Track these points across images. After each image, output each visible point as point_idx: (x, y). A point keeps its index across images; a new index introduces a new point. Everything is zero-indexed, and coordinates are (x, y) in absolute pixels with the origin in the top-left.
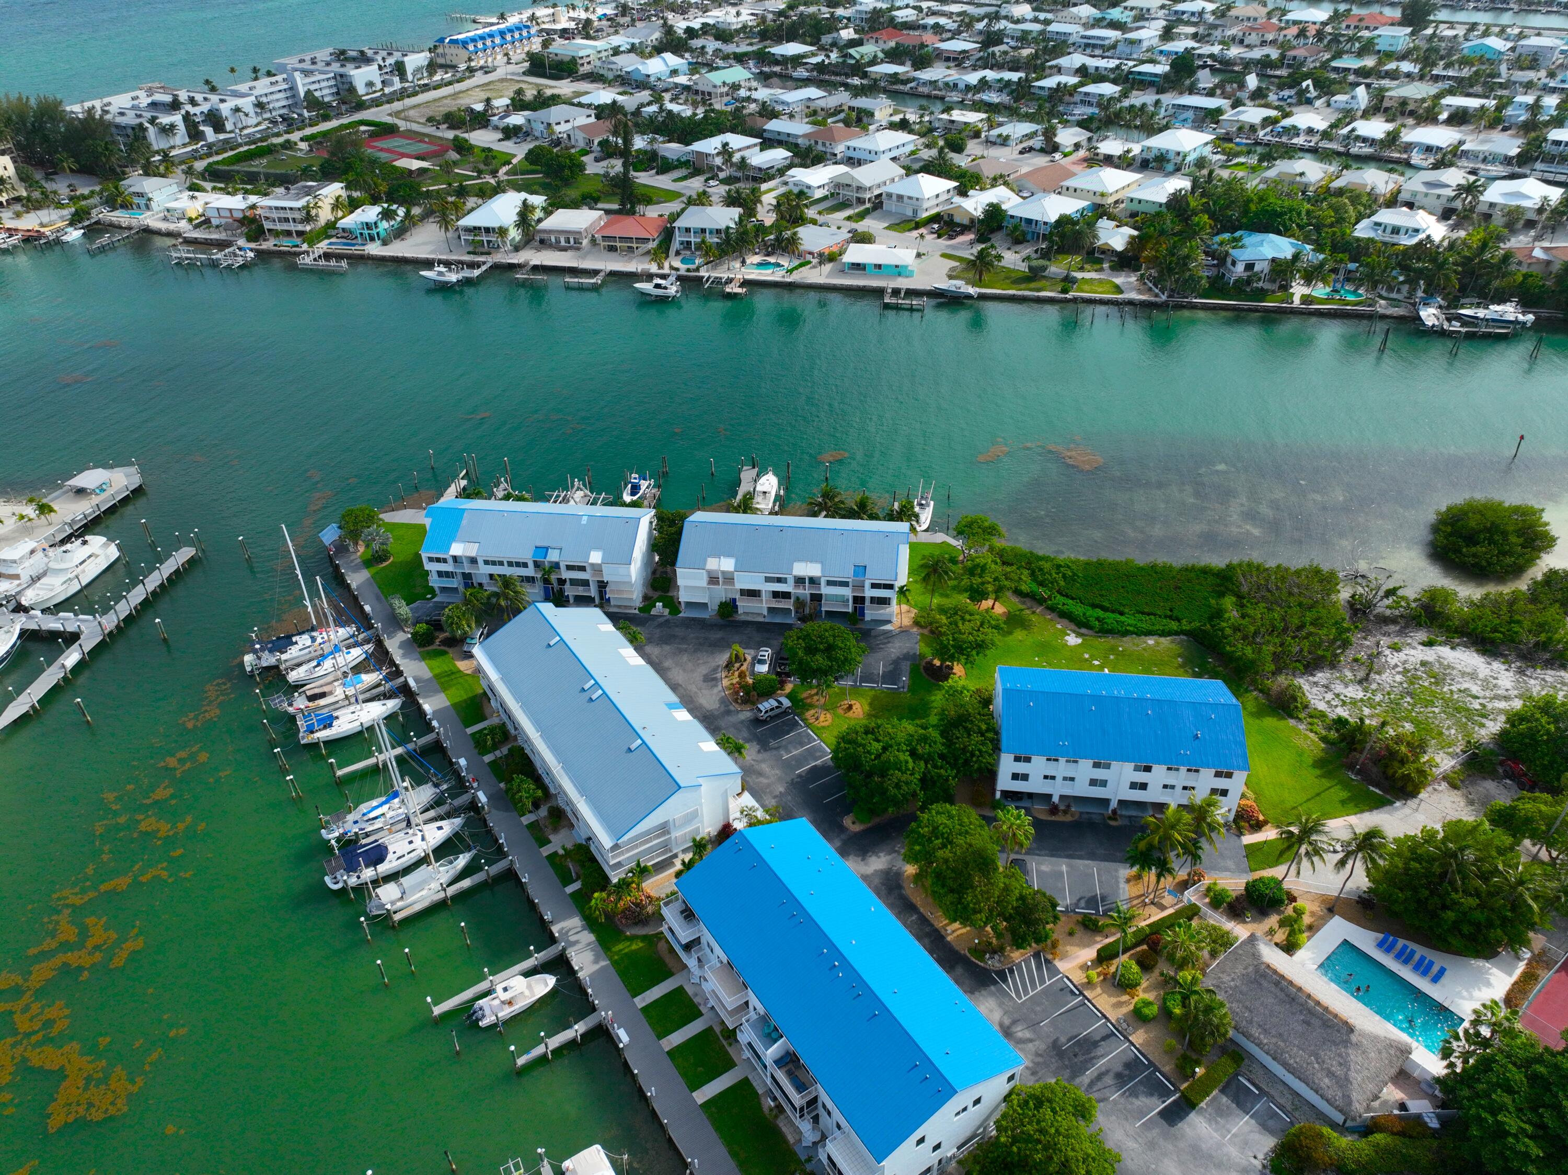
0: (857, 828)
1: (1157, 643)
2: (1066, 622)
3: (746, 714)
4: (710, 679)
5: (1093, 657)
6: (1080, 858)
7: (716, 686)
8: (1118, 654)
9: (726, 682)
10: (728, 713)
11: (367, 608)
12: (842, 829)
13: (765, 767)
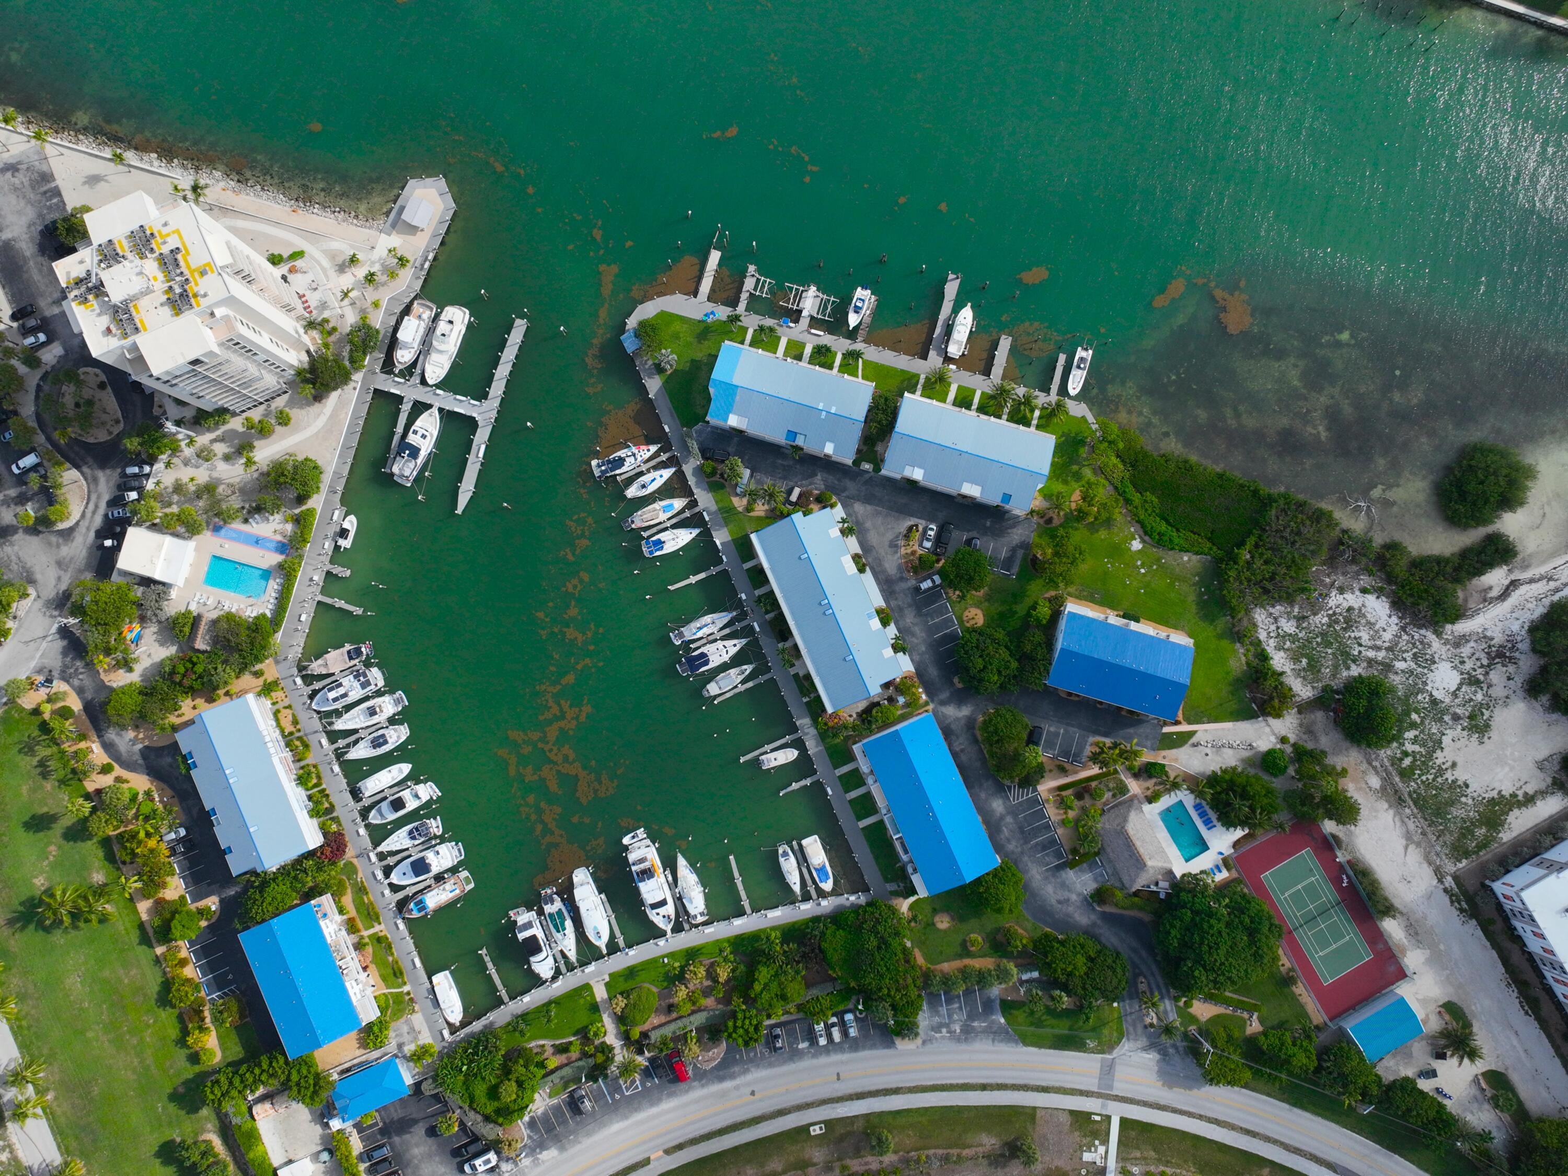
0: (960, 686)
1: (1189, 560)
2: (1138, 526)
3: (912, 582)
4: (894, 546)
5: (1143, 566)
6: (1073, 726)
7: (896, 552)
8: (1161, 566)
9: (903, 551)
10: (902, 579)
11: (667, 429)
12: (952, 684)
13: (917, 630)
